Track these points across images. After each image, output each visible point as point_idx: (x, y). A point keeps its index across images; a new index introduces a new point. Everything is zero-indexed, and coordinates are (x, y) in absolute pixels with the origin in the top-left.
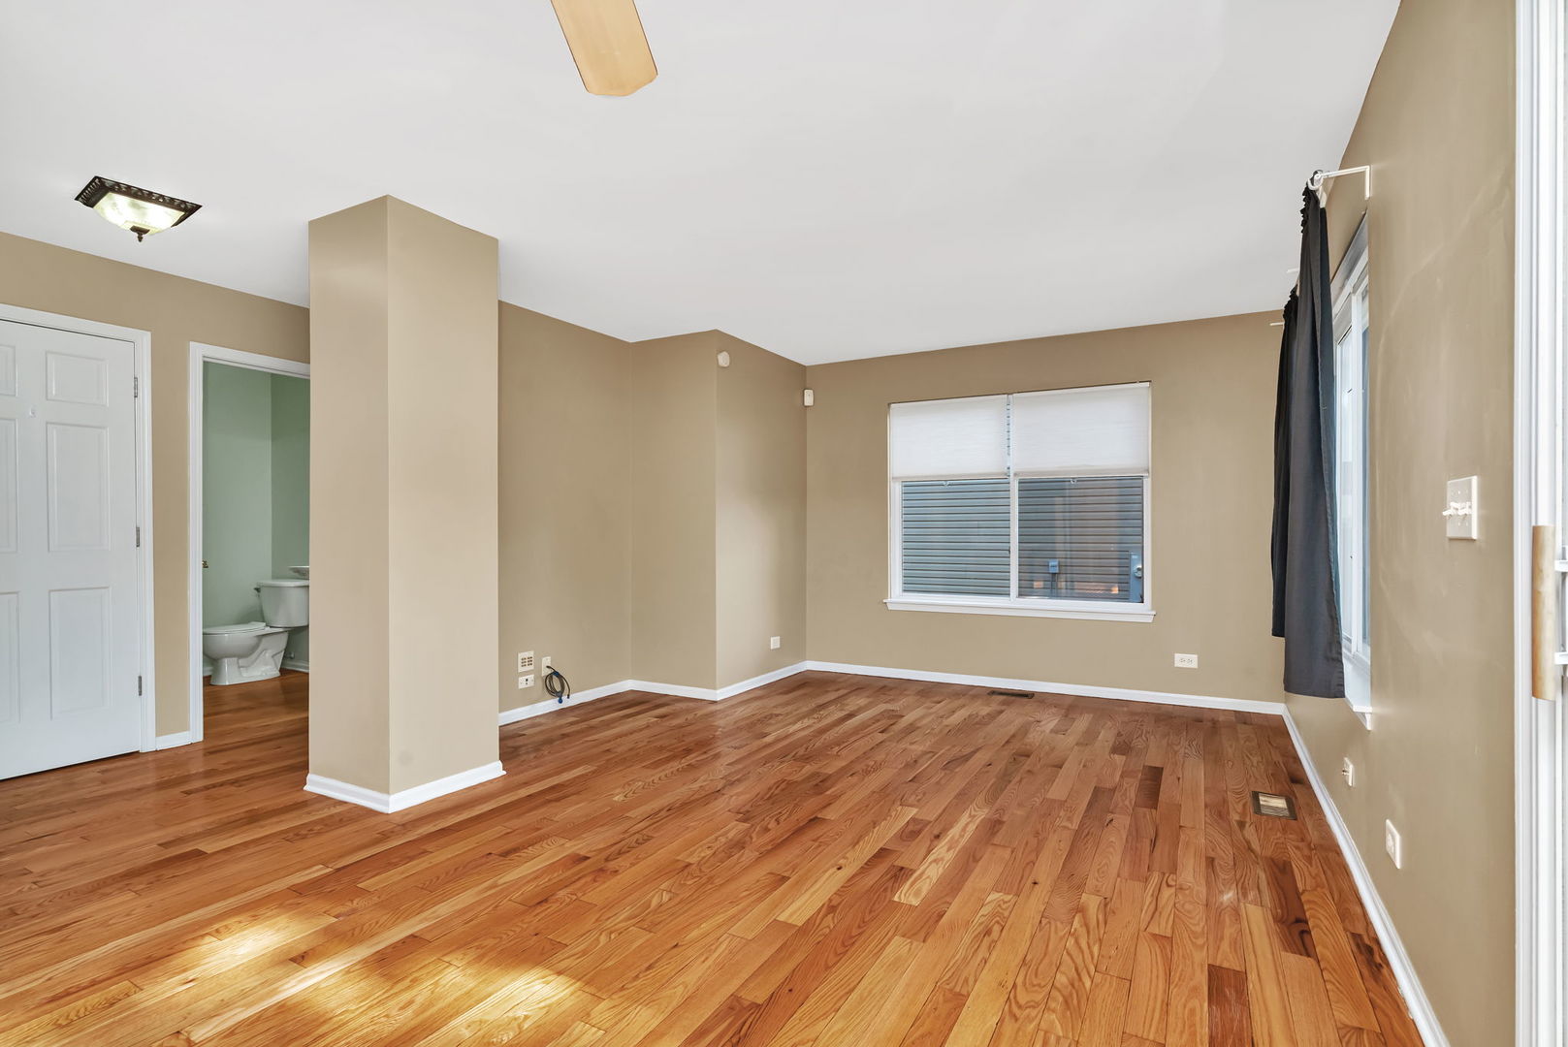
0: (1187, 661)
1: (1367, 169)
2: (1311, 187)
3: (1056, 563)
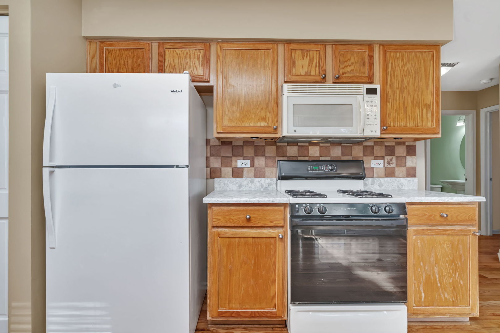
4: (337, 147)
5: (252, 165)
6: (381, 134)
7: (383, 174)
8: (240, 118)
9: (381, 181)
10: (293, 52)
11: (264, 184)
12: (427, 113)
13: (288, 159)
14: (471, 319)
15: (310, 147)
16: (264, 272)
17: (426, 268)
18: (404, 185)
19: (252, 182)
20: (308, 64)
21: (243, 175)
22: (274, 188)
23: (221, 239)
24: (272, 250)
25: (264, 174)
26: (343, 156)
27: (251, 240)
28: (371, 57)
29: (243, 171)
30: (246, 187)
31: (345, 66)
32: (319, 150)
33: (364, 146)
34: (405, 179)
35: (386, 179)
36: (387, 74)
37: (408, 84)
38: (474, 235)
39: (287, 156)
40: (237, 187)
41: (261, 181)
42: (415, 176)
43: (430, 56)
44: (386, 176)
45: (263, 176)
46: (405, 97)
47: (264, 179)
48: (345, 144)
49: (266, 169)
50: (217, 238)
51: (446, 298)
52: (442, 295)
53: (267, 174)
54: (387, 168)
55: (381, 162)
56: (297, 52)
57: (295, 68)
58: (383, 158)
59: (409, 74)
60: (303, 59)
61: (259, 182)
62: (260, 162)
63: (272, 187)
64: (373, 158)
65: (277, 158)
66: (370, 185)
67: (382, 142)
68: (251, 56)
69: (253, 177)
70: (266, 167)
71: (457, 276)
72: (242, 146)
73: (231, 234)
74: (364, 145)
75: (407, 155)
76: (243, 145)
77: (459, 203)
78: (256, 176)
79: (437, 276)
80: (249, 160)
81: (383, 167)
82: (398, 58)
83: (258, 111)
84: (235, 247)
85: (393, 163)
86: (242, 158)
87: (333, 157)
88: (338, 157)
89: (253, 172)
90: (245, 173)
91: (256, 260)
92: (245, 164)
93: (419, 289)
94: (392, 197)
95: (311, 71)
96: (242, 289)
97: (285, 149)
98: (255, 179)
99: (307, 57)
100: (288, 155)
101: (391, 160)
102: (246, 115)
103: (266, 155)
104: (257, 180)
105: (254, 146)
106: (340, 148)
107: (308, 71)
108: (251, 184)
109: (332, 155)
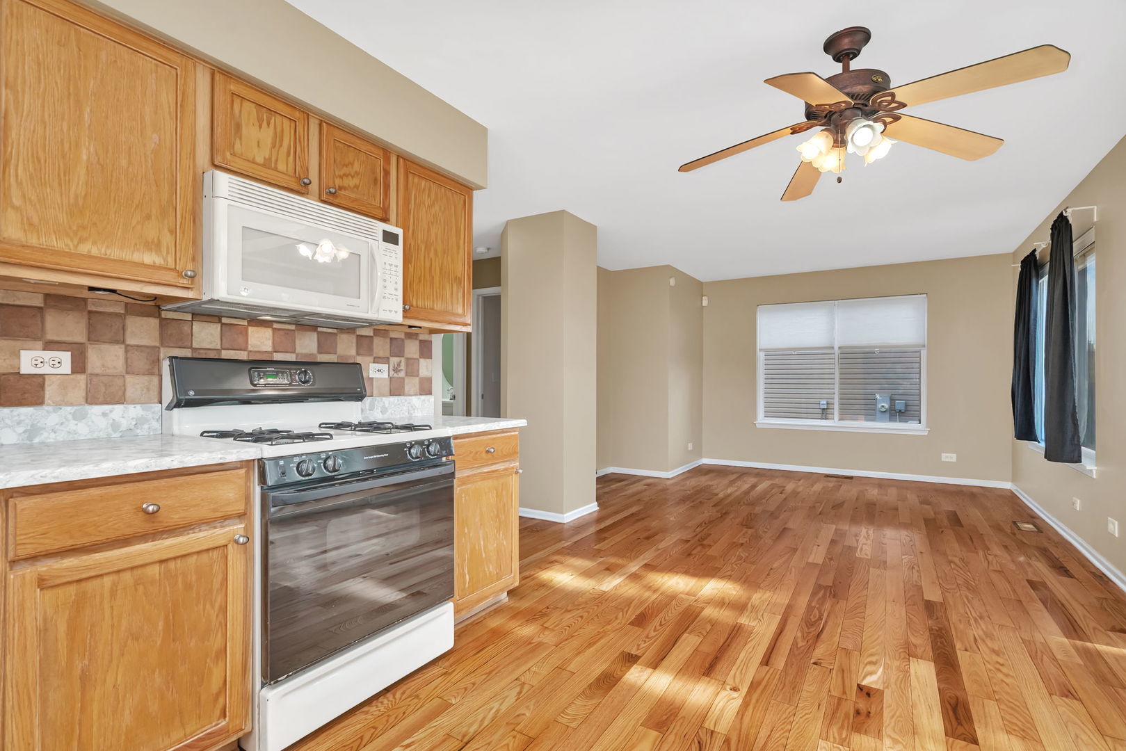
0: (949, 457)
1: (1095, 207)
2: (1065, 214)
3: (825, 402)
4: (308, 333)
5: (79, 366)
6: (404, 317)
7: (387, 389)
8: (70, 228)
9: (384, 403)
10: (237, 102)
11: (122, 420)
12: (457, 292)
13: (194, 354)
14: (511, 593)
15: (251, 329)
16: (193, 641)
17: (471, 535)
18: (417, 409)
19: (78, 417)
20: (272, 143)
21: (43, 397)
22: (156, 430)
23: (49, 594)
24: (215, 580)
25: (120, 393)
26: (320, 352)
27: (156, 569)
28: (387, 173)
29: (42, 387)
30: (55, 433)
31: (344, 175)
32: (271, 338)
33: (358, 336)
34: (419, 398)
35: (393, 399)
36: (409, 213)
37: (436, 238)
38: (517, 473)
39: (191, 347)
40: (20, 434)
41: (111, 412)
42: (430, 393)
43: (462, 202)
44: (392, 394)
45: (119, 398)
46: (431, 259)
47: (121, 407)
48: (325, 330)
49: (130, 379)
50: (35, 591)
51: (490, 572)
52: (486, 569)
53: (130, 393)
54: (393, 379)
55: (385, 367)
56: (246, 104)
57: (241, 139)
58: (385, 360)
59: (437, 222)
60: (260, 127)
61: (104, 415)
62: (105, 358)
63: (149, 428)
64: (372, 361)
65: (163, 350)
66: (368, 412)
67: (385, 330)
68: (114, 59)
69: (83, 401)
70: (127, 373)
71: (501, 535)
72: (40, 308)
73: (88, 568)
74: (358, 334)
75: (420, 357)
76: (42, 305)
77: (503, 431)
78: (91, 399)
79: (482, 543)
80: (69, 353)
81: (387, 377)
82: (424, 190)
83: (134, 222)
84: (101, 603)
85: (402, 370)
86: (40, 344)
87: (302, 354)
88: (310, 354)
89: (84, 387)
90: (50, 391)
91: (171, 618)
92: (53, 363)
93: (463, 571)
94: (431, 428)
95: (277, 160)
96: (127, 712)
97: (186, 328)
98: (90, 407)
99: (268, 125)
100: (195, 345)
101: (399, 364)
102: (95, 224)
103: (130, 341)
104: (97, 410)
105: (85, 315)
106: (315, 336)
107: (270, 159)
108: (73, 422)
109: (299, 350)
